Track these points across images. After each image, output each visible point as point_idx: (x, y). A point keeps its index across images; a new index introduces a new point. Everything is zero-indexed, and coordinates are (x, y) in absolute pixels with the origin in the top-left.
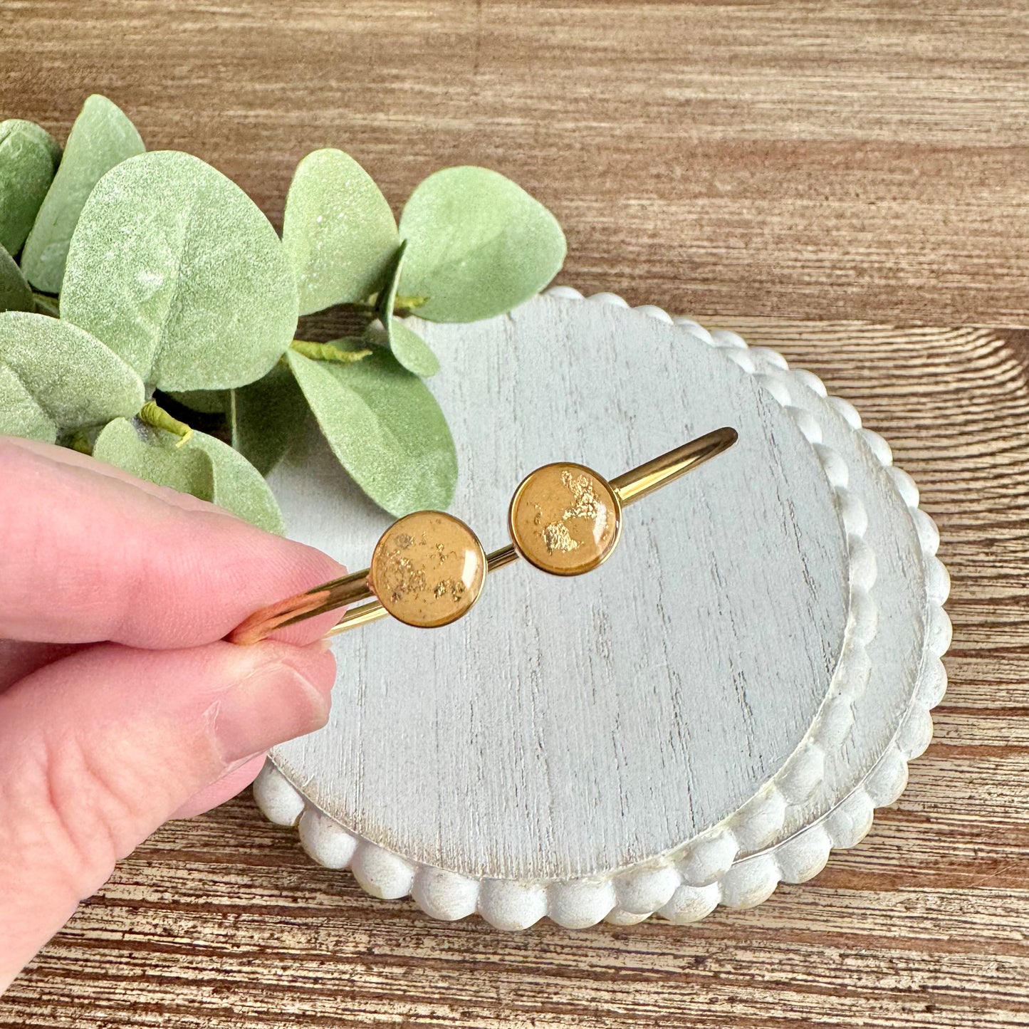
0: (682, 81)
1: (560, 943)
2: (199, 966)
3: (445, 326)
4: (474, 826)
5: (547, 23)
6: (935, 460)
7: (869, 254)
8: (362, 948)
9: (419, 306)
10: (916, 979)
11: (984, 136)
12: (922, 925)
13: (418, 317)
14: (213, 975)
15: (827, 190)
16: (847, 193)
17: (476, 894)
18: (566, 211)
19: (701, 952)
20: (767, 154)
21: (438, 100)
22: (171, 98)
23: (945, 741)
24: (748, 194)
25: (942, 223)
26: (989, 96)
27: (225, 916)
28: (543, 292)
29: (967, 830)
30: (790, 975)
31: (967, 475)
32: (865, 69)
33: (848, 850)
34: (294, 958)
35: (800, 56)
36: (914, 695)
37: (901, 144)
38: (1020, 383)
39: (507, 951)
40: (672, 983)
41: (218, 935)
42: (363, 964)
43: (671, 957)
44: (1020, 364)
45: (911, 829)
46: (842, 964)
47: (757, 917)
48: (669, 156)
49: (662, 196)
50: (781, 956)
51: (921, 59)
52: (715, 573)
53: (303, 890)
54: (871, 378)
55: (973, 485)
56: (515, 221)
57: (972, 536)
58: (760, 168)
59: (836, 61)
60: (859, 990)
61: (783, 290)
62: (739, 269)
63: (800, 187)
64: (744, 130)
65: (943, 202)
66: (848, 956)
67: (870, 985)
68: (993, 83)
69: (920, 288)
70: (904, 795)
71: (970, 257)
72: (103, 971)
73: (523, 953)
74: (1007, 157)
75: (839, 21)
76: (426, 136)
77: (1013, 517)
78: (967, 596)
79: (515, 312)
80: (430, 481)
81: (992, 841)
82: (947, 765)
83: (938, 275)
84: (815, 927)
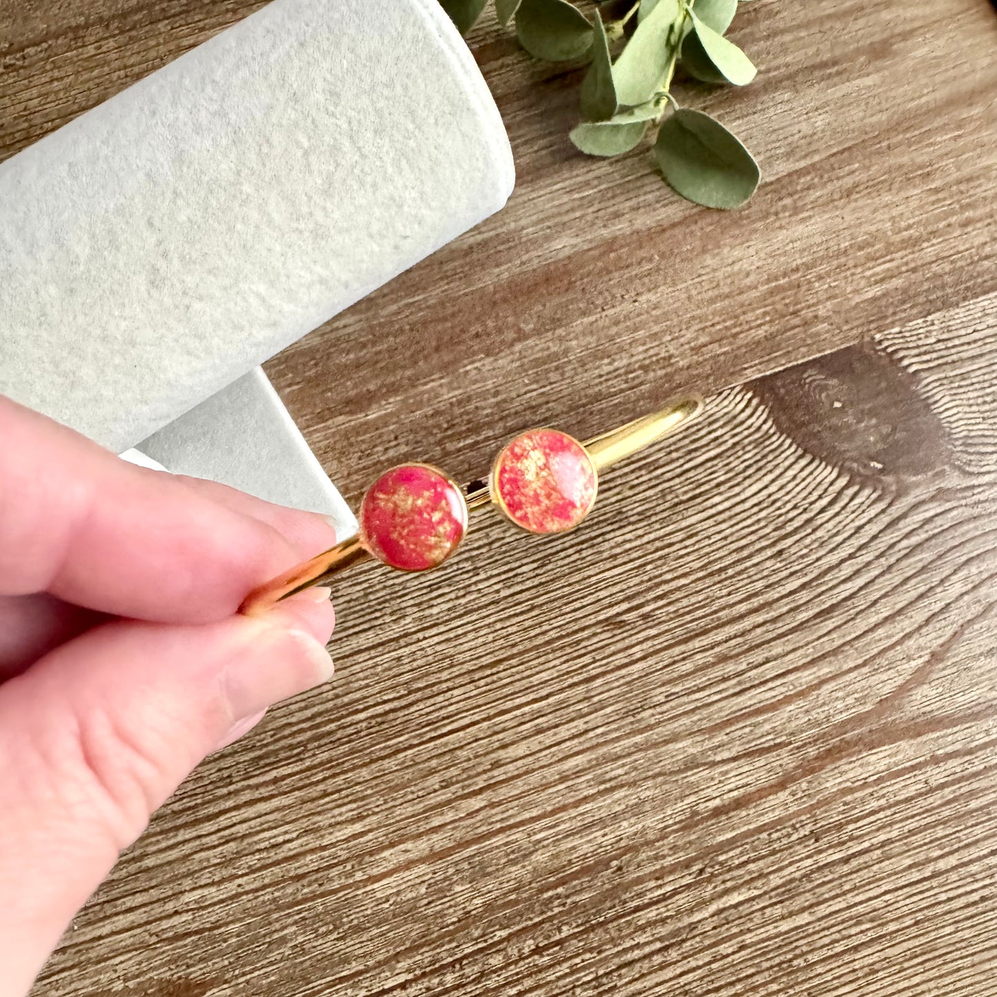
7: (647, 350)
20: (546, 280)
31: (756, 509)
38: (770, 423)
54: (678, 459)
57: (769, 553)
62: (565, 400)
64: (523, 263)
69: (688, 368)
71: (713, 325)
77: (789, 528)
78: (777, 596)
81: (825, 740)
82: (792, 707)
83: (696, 350)
84: (751, 827)
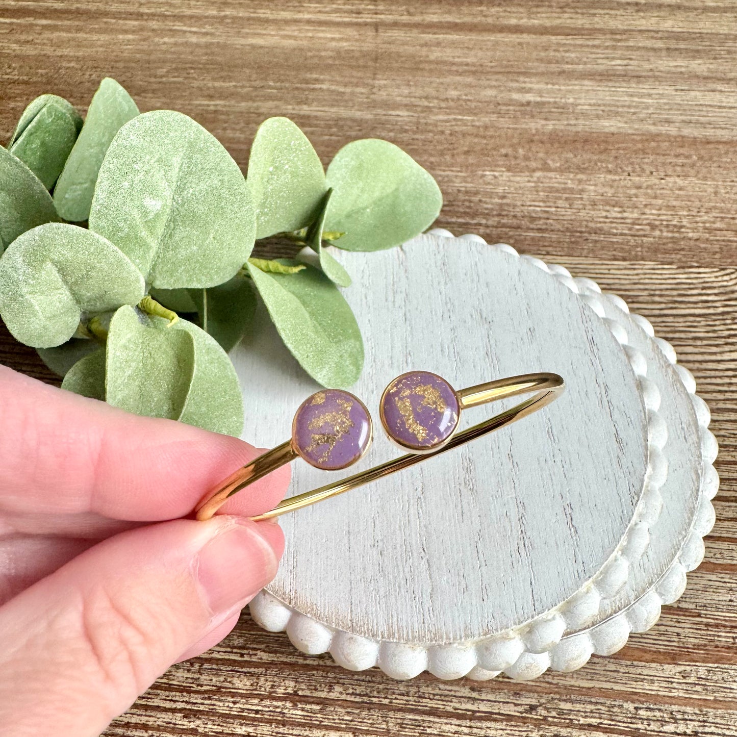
0: (524, 88)
1: (432, 692)
2: (173, 699)
3: (355, 254)
4: (376, 605)
5: (426, 45)
6: (707, 361)
8: (290, 691)
9: (336, 238)
10: (689, 726)
12: (694, 689)
13: (335, 246)
14: (183, 705)
15: (630, 169)
16: (643, 170)
17: (377, 653)
18: (442, 178)
19: (534, 702)
21: (346, 98)
23: (712, 560)
24: (572, 170)
25: (713, 195)
27: (192, 665)
28: (425, 232)
29: (727, 624)
30: (599, 721)
32: (657, 83)
33: (641, 634)
34: (242, 696)
35: (611, 72)
36: (692, 525)
37: (683, 137)
39: (394, 696)
40: (513, 723)
42: (291, 702)
43: (512, 705)
45: (687, 621)
46: (636, 714)
47: (575, 680)
48: (515, 141)
49: (509, 170)
50: (593, 707)
51: (697, 77)
52: (550, 433)
53: (248, 649)
55: (734, 380)
56: (406, 181)
58: (580, 151)
59: (638, 77)
60: (649, 732)
61: (597, 238)
63: (610, 166)
65: (714, 180)
66: (640, 708)
67: (656, 729)
70: (682, 597)
73: (406, 698)
75: (639, 48)
76: (338, 122)
79: (406, 245)
80: (345, 361)
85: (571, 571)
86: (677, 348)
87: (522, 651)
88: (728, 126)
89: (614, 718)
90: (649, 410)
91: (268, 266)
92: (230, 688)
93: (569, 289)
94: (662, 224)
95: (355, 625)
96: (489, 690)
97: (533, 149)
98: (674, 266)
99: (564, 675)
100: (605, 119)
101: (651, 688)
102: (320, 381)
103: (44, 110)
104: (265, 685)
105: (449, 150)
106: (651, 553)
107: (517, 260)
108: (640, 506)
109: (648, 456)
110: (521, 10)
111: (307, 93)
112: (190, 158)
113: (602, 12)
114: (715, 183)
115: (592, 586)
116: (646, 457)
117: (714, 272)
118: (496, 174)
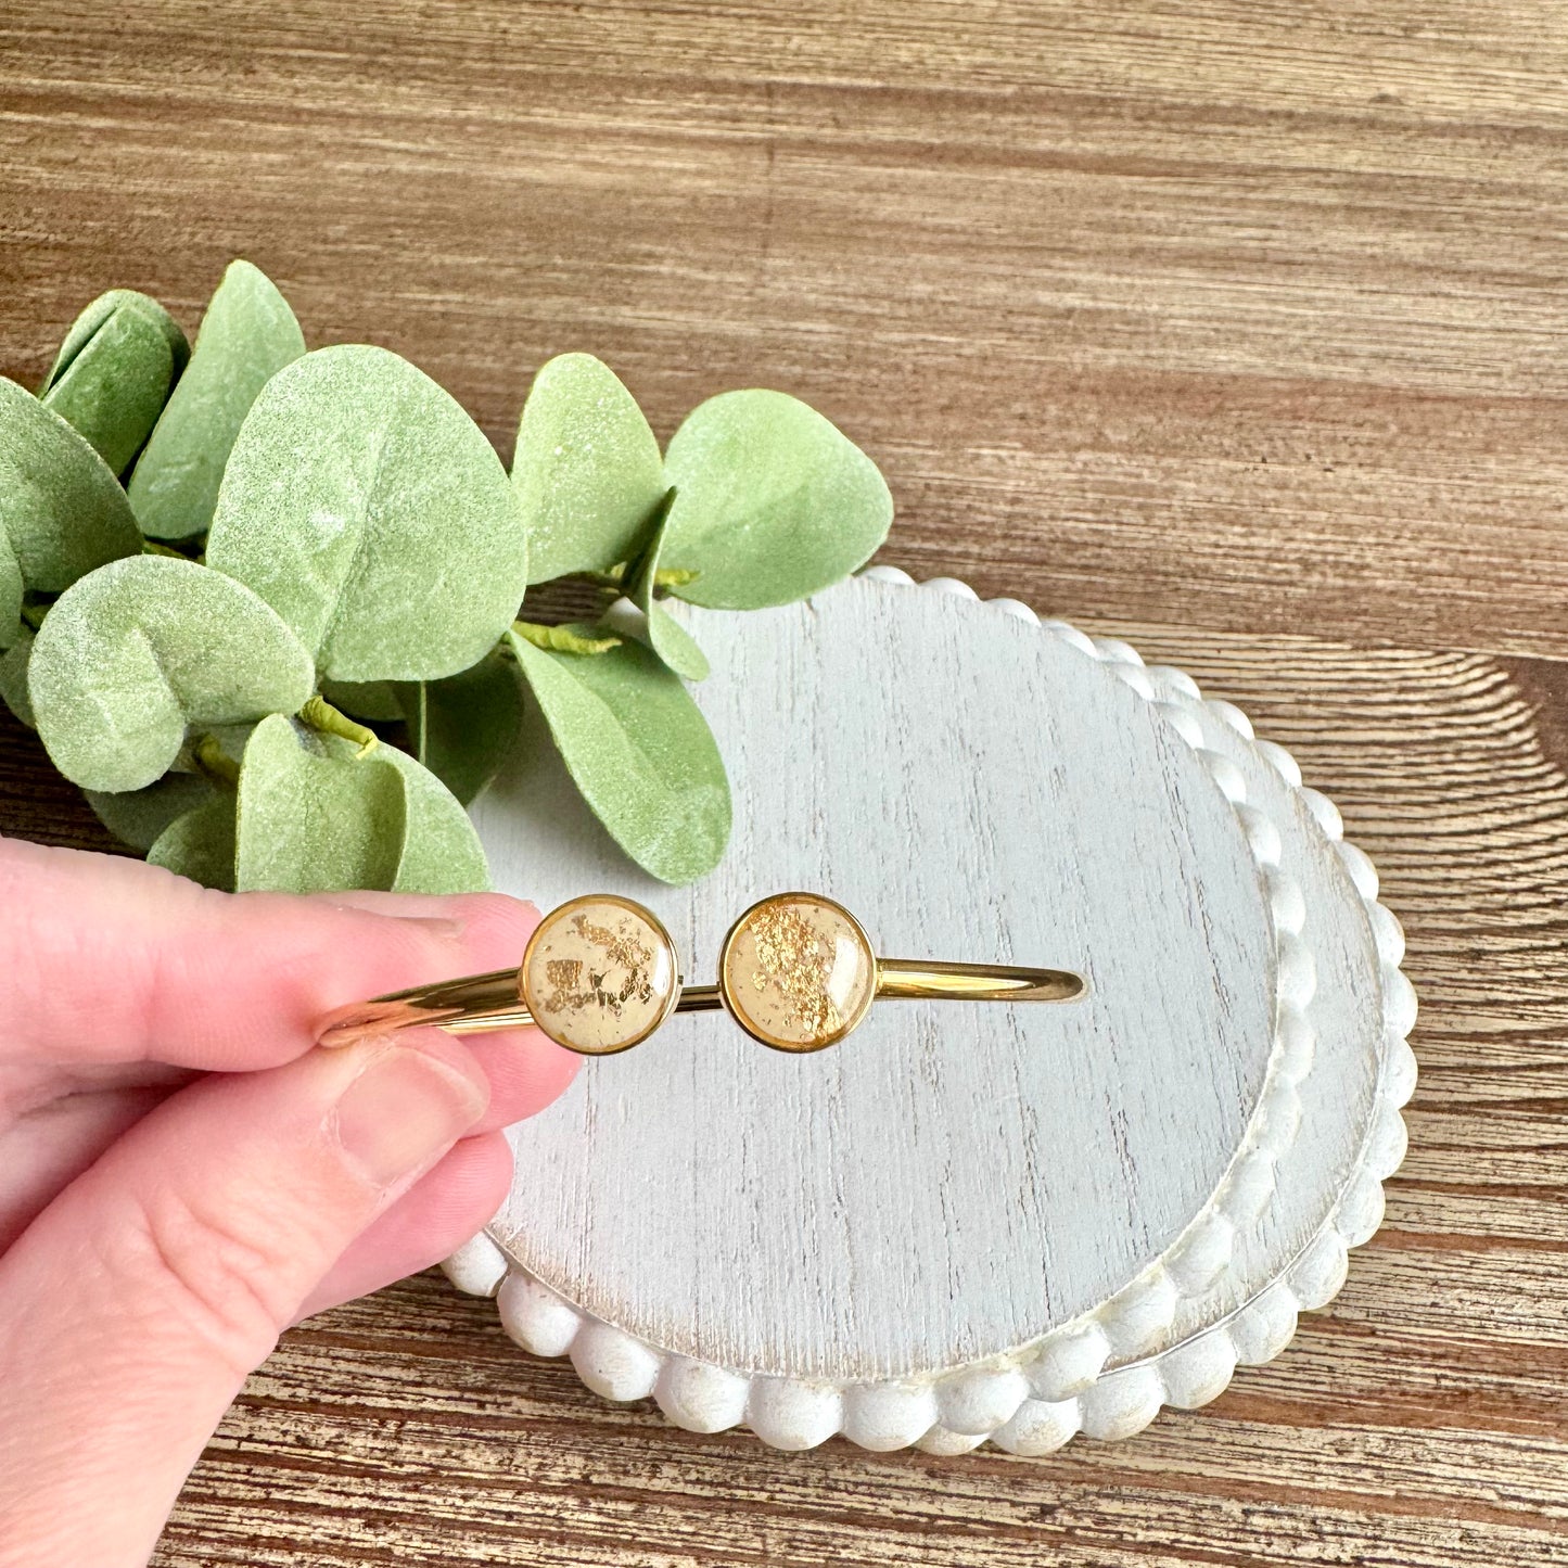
0: (1062, 281)
1: (853, 1479)
2: (346, 1489)
3: (719, 613)
5: (869, 188)
6: (1401, 836)
7: (1319, 543)
8: (575, 1475)
9: (682, 583)
10: (1347, 1548)
11: (1492, 382)
12: (1358, 1475)
13: (680, 598)
14: (365, 1503)
15: (1265, 448)
16: (1293, 453)
17: (745, 1398)
18: (891, 461)
19: (1049, 1499)
20: (1179, 391)
21: (708, 292)
22: (321, 271)
23: (1400, 1226)
24: (1152, 449)
25: (1427, 504)
26: (1502, 324)
27: (383, 1423)
28: (857, 574)
29: (1426, 1349)
30: (1173, 1536)
31: (1449, 859)
32: (1324, 277)
33: (1258, 1368)
34: (480, 1484)
35: (1231, 253)
36: (1361, 1157)
37: (1372, 386)
38: (1528, 734)
39: (778, 1487)
40: (1008, 1540)
41: (373, 1449)
42: (576, 1497)
43: (1007, 1504)
44: (1530, 707)
45: (1348, 1344)
46: (1245, 1523)
47: (1128, 1456)
48: (1041, 387)
49: (1028, 446)
50: (1162, 1509)
51: (1405, 266)
53: (493, 1392)
54: (1317, 718)
55: (1456, 874)
56: (823, 471)
57: (1452, 944)
58: (1170, 411)
59: (1288, 263)
60: (1268, 1559)
61: (1197, 587)
62: (1136, 554)
63: (1227, 442)
64: (1148, 357)
65: (1429, 473)
66: (1253, 1513)
67: (1283, 1553)
68: (1507, 306)
69: (1392, 593)
70: (1339, 1297)
71: (1465, 552)
72: (211, 1491)
73: (800, 1490)
74: (1525, 414)
75: (1292, 204)
76: (690, 342)
77: (1510, 920)
79: (818, 598)
80: (696, 826)
81: (1460, 1365)
82: (1403, 1259)
83: (1419, 575)
84: (1209, 1471)
85: (1122, 1242)
86: (1344, 808)
87: (1025, 1397)
88: (1461, 367)
89: (1202, 1530)
90: (1281, 932)
91: (547, 638)
92: (457, 1469)
93: (1134, 691)
94: (1325, 562)
95: (703, 1342)
96: (964, 1475)
97: (1077, 405)
98: (1347, 646)
99: (1109, 1447)
100: (1219, 347)
101: (1275, 1473)
102: (645, 864)
103: (113, 321)
104: (526, 1463)
105: (910, 403)
106: (1280, 1211)
107: (1034, 631)
108: (1259, 1119)
109: (1276, 1020)
110: (1059, 121)
111: (628, 281)
112: (401, 433)
113: (1219, 128)
114: (1434, 480)
115: (1162, 1272)
116: (1273, 1024)
117: (1421, 658)
118: (1003, 453)
